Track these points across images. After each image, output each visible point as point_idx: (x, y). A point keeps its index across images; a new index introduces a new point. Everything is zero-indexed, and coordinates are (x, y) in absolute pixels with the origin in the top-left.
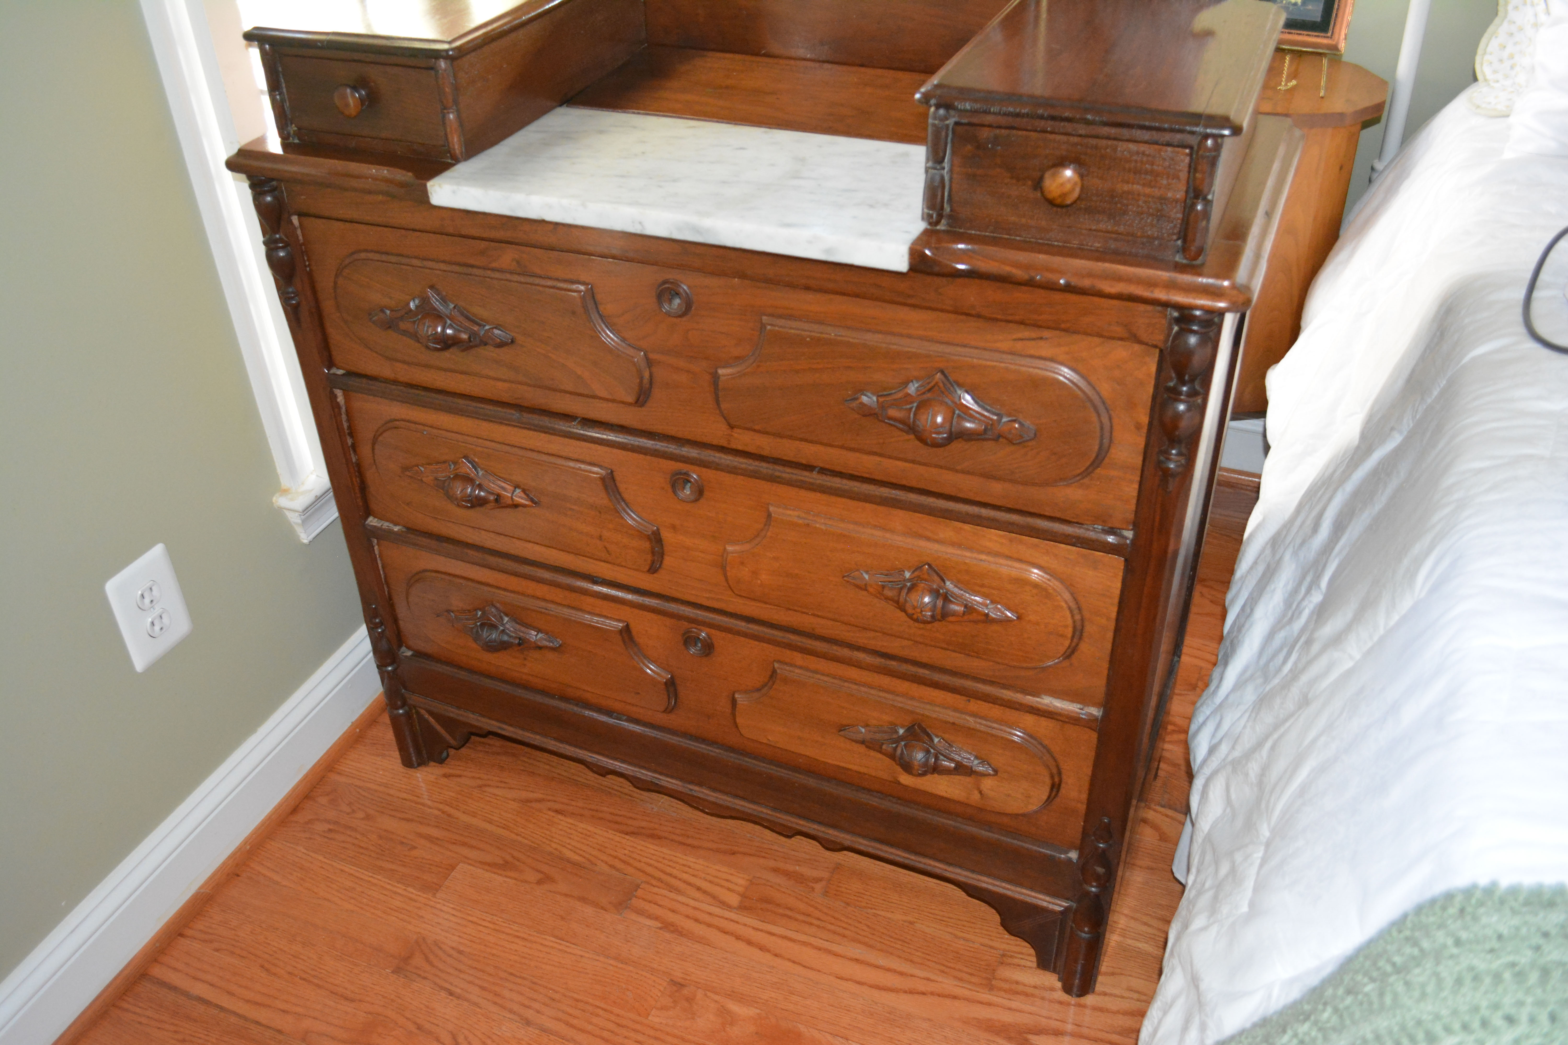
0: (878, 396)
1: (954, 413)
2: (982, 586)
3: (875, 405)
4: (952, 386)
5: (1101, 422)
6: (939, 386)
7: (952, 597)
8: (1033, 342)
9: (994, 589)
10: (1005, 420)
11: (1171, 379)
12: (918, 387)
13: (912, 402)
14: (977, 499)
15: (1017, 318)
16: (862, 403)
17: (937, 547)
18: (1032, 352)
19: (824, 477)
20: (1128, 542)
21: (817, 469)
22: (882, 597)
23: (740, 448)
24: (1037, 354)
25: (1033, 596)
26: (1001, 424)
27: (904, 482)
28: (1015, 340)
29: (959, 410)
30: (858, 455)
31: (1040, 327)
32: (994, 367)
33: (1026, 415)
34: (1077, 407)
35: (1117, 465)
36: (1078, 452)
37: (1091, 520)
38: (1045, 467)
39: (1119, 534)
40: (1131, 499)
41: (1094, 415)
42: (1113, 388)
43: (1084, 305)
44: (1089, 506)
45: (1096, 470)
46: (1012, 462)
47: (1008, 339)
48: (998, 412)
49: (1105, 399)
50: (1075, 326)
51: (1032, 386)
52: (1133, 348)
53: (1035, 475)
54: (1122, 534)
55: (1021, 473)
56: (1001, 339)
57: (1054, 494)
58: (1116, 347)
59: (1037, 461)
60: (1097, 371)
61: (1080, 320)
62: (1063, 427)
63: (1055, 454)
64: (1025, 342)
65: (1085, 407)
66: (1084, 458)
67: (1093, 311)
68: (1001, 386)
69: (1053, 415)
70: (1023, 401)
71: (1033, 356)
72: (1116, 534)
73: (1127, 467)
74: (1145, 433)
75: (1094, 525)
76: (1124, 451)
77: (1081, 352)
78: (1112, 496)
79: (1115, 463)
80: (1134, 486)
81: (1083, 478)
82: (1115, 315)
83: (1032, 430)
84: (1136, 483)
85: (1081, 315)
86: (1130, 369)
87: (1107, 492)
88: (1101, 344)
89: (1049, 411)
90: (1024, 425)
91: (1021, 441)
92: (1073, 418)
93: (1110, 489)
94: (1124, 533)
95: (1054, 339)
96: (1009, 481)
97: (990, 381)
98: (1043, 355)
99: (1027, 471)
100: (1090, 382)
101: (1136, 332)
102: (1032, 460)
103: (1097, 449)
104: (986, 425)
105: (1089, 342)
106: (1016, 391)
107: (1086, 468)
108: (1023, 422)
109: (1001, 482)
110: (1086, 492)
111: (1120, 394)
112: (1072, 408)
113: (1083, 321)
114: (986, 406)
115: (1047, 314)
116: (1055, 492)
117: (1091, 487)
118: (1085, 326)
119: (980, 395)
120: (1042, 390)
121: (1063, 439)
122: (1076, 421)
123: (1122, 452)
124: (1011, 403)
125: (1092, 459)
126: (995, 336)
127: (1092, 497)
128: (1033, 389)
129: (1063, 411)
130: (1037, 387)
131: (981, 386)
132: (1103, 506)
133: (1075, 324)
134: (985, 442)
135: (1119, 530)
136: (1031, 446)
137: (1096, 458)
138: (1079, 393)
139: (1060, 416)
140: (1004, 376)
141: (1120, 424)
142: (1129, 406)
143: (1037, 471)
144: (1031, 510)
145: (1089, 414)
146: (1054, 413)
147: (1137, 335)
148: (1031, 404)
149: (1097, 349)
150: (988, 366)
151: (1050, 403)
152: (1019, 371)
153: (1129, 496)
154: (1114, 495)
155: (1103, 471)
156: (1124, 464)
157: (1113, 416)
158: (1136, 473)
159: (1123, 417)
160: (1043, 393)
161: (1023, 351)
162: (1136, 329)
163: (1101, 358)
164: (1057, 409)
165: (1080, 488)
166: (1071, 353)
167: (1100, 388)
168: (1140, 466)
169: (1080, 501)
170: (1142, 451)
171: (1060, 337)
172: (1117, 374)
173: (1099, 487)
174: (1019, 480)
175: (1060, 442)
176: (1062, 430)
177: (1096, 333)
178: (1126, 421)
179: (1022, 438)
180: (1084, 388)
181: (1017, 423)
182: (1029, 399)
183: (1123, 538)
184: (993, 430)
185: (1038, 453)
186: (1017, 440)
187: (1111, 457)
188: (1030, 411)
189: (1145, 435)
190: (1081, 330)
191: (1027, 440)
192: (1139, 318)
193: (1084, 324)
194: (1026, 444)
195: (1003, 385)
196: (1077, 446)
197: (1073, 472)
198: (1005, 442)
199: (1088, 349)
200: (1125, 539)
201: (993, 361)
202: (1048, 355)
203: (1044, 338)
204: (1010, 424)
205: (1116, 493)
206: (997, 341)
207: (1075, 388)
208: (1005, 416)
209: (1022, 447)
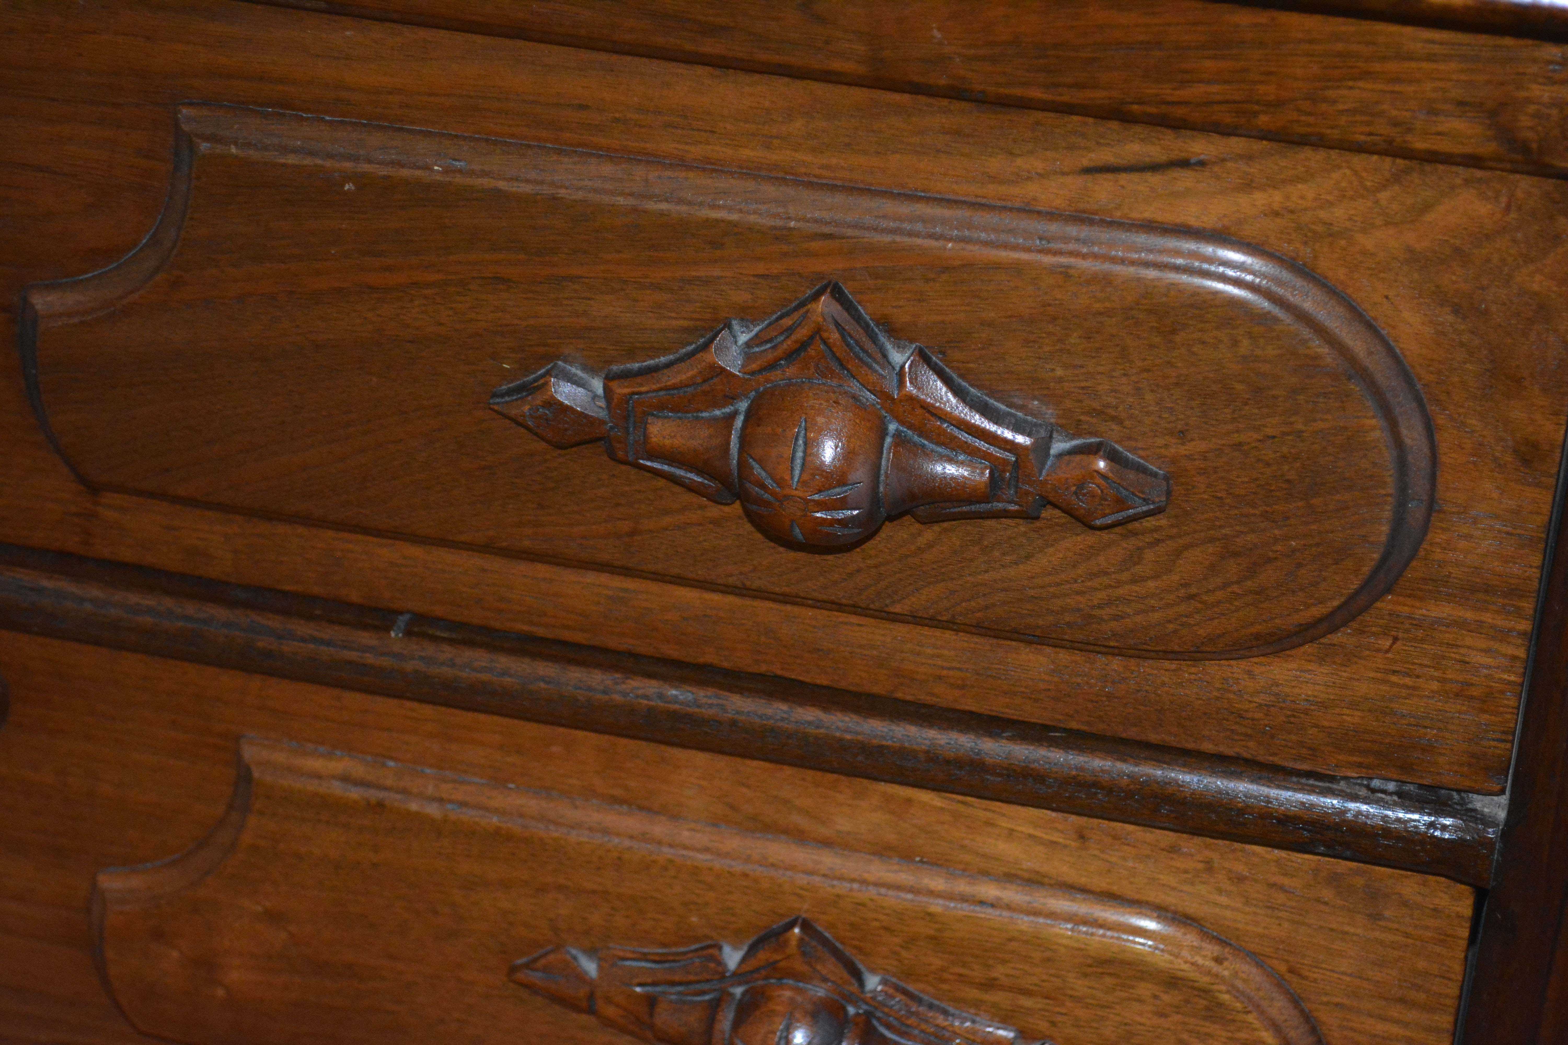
0: (609, 379)
1: (883, 433)
2: (990, 985)
3: (598, 410)
4: (874, 339)
5: (1398, 443)
6: (825, 342)
7: (889, 1027)
8: (1154, 179)
9: (1027, 993)
10: (1059, 446)
12: (748, 344)
13: (731, 398)
14: (969, 704)
15: (1099, 96)
16: (554, 404)
17: (828, 860)
18: (1149, 212)
19: (430, 650)
20: (1491, 834)
21: (402, 620)
22: (649, 1034)
23: (127, 555)
24: (1168, 217)
25: (1163, 1015)
27: (709, 657)
28: (1087, 171)
29: (902, 422)
30: (542, 570)
31: (1178, 125)
32: (1017, 269)
33: (1127, 423)
34: (1318, 395)
35: (1455, 581)
36: (1318, 545)
37: (1360, 765)
38: (1205, 598)
39: (1458, 807)
40: (1502, 692)
41: (1371, 414)
42: (1440, 328)
43: (1340, 46)
44: (1352, 718)
45: (1379, 604)
46: (1089, 584)
47: (1066, 170)
48: (1029, 418)
49: (1413, 367)
50: (1311, 119)
51: (1157, 328)
52: (1519, 194)
53: (1171, 627)
54: (1470, 806)
55: (1116, 618)
56: (1042, 172)
57: (1231, 681)
58: (1453, 188)
59: (1175, 578)
60: (1380, 272)
61: (1325, 100)
62: (1268, 465)
63: (1235, 554)
64: (1124, 178)
65: (1347, 396)
66: (1337, 564)
67: (1377, 67)
68: (1045, 333)
69: (1230, 427)
70: (1124, 380)
71: (1154, 225)
72: (1450, 806)
73: (1488, 589)
74: (1551, 476)
75: (1371, 779)
76: (1477, 533)
77: (1321, 208)
78: (1435, 686)
79: (1449, 576)
80: (1511, 651)
81: (1334, 629)
82: (1455, 77)
83: (1155, 475)
84: (1520, 641)
85: (1330, 84)
86: (1503, 261)
87: (1418, 670)
88: (1396, 178)
89: (1217, 410)
90: (1127, 459)
91: (1120, 516)
92: (1303, 432)
93: (1426, 662)
94: (1479, 803)
95: (1230, 164)
96: (1072, 646)
97: (1006, 317)
98: (1193, 222)
99: (1137, 613)
100: (1358, 307)
101: (1529, 135)
102: (1156, 577)
103: (1385, 529)
104: (997, 466)
105: (1356, 173)
106: (1097, 345)
107: (1343, 599)
108: (1121, 449)
109: (1048, 650)
110: (1344, 674)
111: (1462, 344)
112: (1298, 397)
113: (1334, 102)
114: (992, 401)
115: (1208, 82)
116: (1235, 675)
117: (1360, 658)
118: (1343, 120)
119: (971, 365)
120: (1191, 343)
121: (1267, 506)
122: (1313, 444)
123: (1471, 536)
124: (1083, 388)
125: (1371, 560)
126: (1019, 161)
127: (1363, 688)
128: (1157, 340)
129: (1265, 410)
130: (1174, 332)
131: (976, 335)
132: (1403, 716)
133: (1310, 114)
134: (992, 523)
135: (1459, 791)
136: (1157, 529)
137: (1384, 559)
138: (1322, 350)
139: (1257, 429)
140: (1056, 300)
141: (1463, 449)
142: (1493, 381)
143: (1182, 608)
144: (1154, 737)
145: (1358, 417)
146: (1234, 418)
147: (1534, 146)
148: (1152, 391)
149: (1384, 196)
150: (997, 266)
151: (1220, 386)
152: (1107, 280)
153: (1493, 684)
154: (1442, 681)
155: (1405, 605)
156: (1478, 580)
157: (1441, 420)
158: (1518, 608)
159: (1474, 422)
160: (1194, 354)
161: (1118, 207)
162: (1529, 124)
163: (1396, 224)
164: (1246, 404)
165: (1321, 660)
166: (1292, 212)
167: (1394, 328)
168: (1536, 584)
169: (1324, 705)
170: (1543, 536)
171: (1249, 158)
172: (1454, 278)
173: (1390, 655)
174: (1112, 644)
175: (1254, 515)
176: (1262, 473)
177: (1385, 141)
178: (1484, 436)
179: (1121, 503)
180: (1337, 331)
181: (1102, 453)
182: (1145, 375)
183: (1476, 820)
184: (1017, 481)
185: (1178, 553)
186: (1107, 512)
187: (1438, 555)
188: (1148, 413)
189: (1552, 481)
190: (1329, 131)
191: (1139, 510)
192: (1540, 84)
193: (1342, 111)
194: (1136, 525)
195: (1050, 328)
196: (1314, 527)
197: (1301, 610)
198: (1064, 519)
199: (1352, 198)
200: (1482, 824)
201: (1015, 248)
202: (1209, 221)
203: (1193, 161)
204: (1078, 458)
205: (1449, 675)
206: (1029, 179)
207: (1306, 333)
208: (1057, 431)
209: (1125, 537)
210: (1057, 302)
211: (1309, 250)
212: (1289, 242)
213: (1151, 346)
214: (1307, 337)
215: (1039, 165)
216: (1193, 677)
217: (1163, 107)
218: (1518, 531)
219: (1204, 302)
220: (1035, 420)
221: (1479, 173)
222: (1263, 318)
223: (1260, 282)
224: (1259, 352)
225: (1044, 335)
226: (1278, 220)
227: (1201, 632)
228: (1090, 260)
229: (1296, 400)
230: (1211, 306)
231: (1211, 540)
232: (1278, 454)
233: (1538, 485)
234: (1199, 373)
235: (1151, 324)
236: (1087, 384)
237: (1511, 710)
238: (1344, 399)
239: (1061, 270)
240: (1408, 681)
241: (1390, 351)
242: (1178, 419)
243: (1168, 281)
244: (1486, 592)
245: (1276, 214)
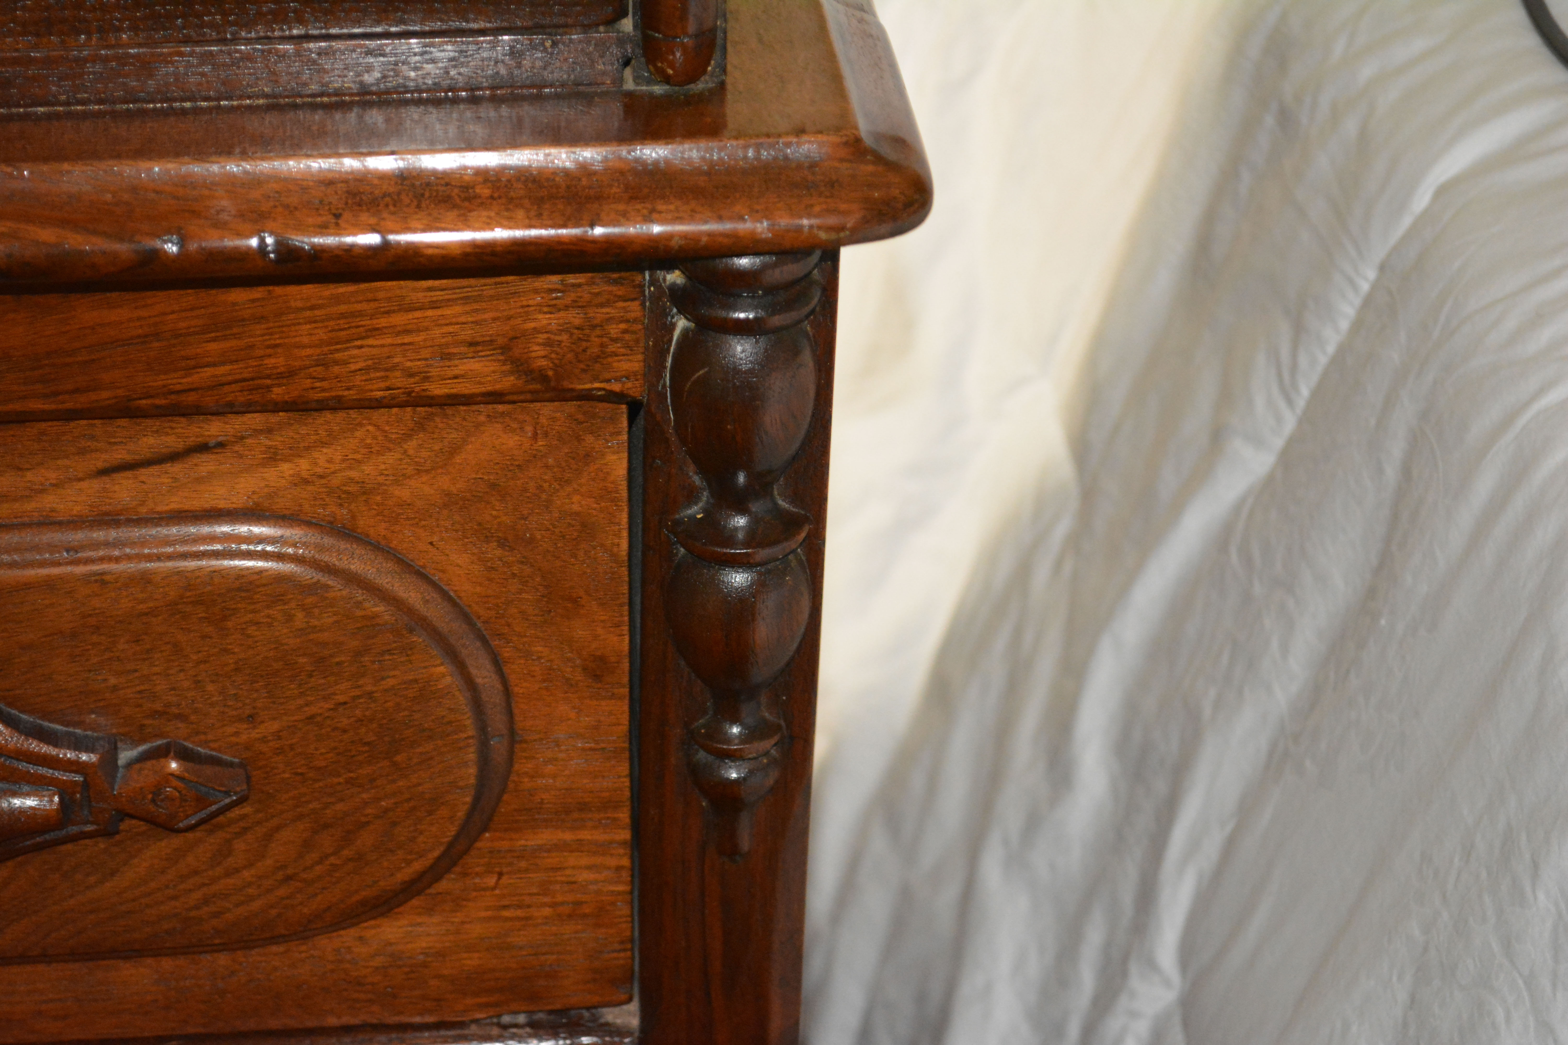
5: (470, 683)
8: (176, 468)
10: (126, 755)
11: (692, 496)
15: (103, 397)
18: (175, 503)
24: (196, 504)
26: (121, 773)
31: (191, 411)
32: (49, 585)
33: (193, 718)
34: (382, 653)
35: (548, 806)
36: (409, 800)
37: (487, 1005)
38: (304, 876)
39: (591, 1025)
40: (613, 904)
41: (438, 662)
42: (489, 564)
43: (343, 308)
44: (472, 961)
45: (479, 844)
46: (182, 887)
47: (81, 475)
48: (89, 733)
49: (470, 606)
50: (325, 384)
51: (206, 618)
52: (543, 421)
53: (274, 912)
54: (602, 1021)
55: (216, 915)
56: (54, 482)
57: (343, 950)
58: (478, 425)
59: (269, 862)
60: (420, 520)
61: (336, 363)
62: (345, 731)
63: (326, 826)
64: (144, 473)
65: (411, 649)
66: (430, 815)
67: (383, 322)
68: (90, 645)
69: (301, 702)
70: (182, 675)
71: (183, 514)
72: (583, 1025)
73: (583, 807)
74: (623, 686)
75: (499, 1016)
76: (562, 755)
77: (350, 468)
78: (547, 911)
79: (542, 803)
80: (613, 862)
81: (438, 879)
82: (463, 319)
83: (231, 765)
84: (622, 851)
85: (338, 347)
86: (540, 488)
87: (527, 900)
88: (420, 426)
89: (283, 687)
90: (199, 755)
91: (203, 814)
92: (373, 692)
93: (534, 890)
94: (611, 1015)
95: (249, 441)
96: (174, 952)
97: (46, 636)
98: (222, 504)
99: (237, 905)
100: (405, 559)
101: (543, 363)
102: (250, 865)
103: (473, 770)
104: (64, 789)
105: (377, 427)
106: (148, 646)
107: (442, 849)
108: (191, 746)
109: (149, 961)
110: (456, 920)
111: (514, 575)
112: (362, 659)
113: (346, 363)
114: (46, 724)
115: (214, 365)
116: (347, 944)
117: (468, 900)
118: (358, 379)
119: (18, 692)
120: (244, 626)
121: (351, 772)
122: (386, 702)
123: (556, 759)
124: (140, 692)
125: (464, 804)
126: (29, 475)
127: (477, 930)
128: (209, 629)
129: (332, 679)
130: (225, 618)
131: (17, 660)
132: (521, 948)
133: (323, 379)
134: (69, 847)
135: (588, 1008)
136: (243, 817)
137: (477, 799)
138: (378, 609)
139: (325, 698)
140: (95, 609)
141: (533, 676)
142: (551, 606)
143: (282, 892)
144: (274, 1023)
145: (425, 668)
146: (301, 693)
147: (550, 373)
148: (213, 682)
149: (411, 445)
150: (28, 586)
151: (281, 663)
152: (145, 579)
153: (604, 898)
154: (553, 905)
155: (503, 839)
156: (570, 800)
157: (506, 652)
158: (615, 819)
159: (540, 649)
160: (249, 636)
161: (143, 503)
162: (542, 353)
163: (427, 471)
164: (311, 676)
165: (430, 911)
166: (321, 477)
167: (443, 571)
168: (627, 793)
169: (441, 954)
170: (626, 745)
171: (269, 431)
172: (494, 513)
173: (497, 892)
174: (217, 941)
175: (339, 784)
176: (341, 741)
177: (404, 393)
178: (551, 661)
179: (202, 801)
180: (388, 586)
181: (172, 754)
182: (202, 666)
183: (611, 1034)
184: (90, 801)
185: (268, 837)
186: (189, 813)
187: (527, 783)
188: (212, 705)
189: (625, 691)
190: (346, 393)
191: (222, 803)
192: (546, 313)
193: (356, 371)
194: (221, 818)
195: (95, 638)
196: (401, 783)
197: (403, 868)
198: (142, 826)
199: (378, 453)
200: (617, 1036)
201: (43, 564)
202: (239, 501)
203: (211, 445)
204: (149, 764)
205: (559, 898)
206: (42, 491)
207: (359, 595)
208: (121, 740)
209: (211, 832)
210: (97, 611)
211: (345, 512)
212: (324, 506)
213: (204, 637)
214: (360, 598)
215: (52, 476)
216: (303, 955)
217: (173, 397)
218: (603, 745)
219: (251, 583)
220: (95, 734)
221: (501, 408)
222: (313, 588)
223: (303, 553)
224: (314, 622)
225: (90, 647)
226: (310, 488)
227: (305, 910)
228: (124, 562)
229: (361, 662)
230: (258, 587)
231: (300, 817)
232: (353, 719)
233: (613, 696)
234: (258, 655)
235: (200, 615)
236: (142, 688)
237: (624, 919)
238: (409, 652)
239: (97, 578)
240: (519, 913)
241: (445, 595)
242: (244, 704)
243: (208, 569)
244: (581, 810)
245: (306, 482)
